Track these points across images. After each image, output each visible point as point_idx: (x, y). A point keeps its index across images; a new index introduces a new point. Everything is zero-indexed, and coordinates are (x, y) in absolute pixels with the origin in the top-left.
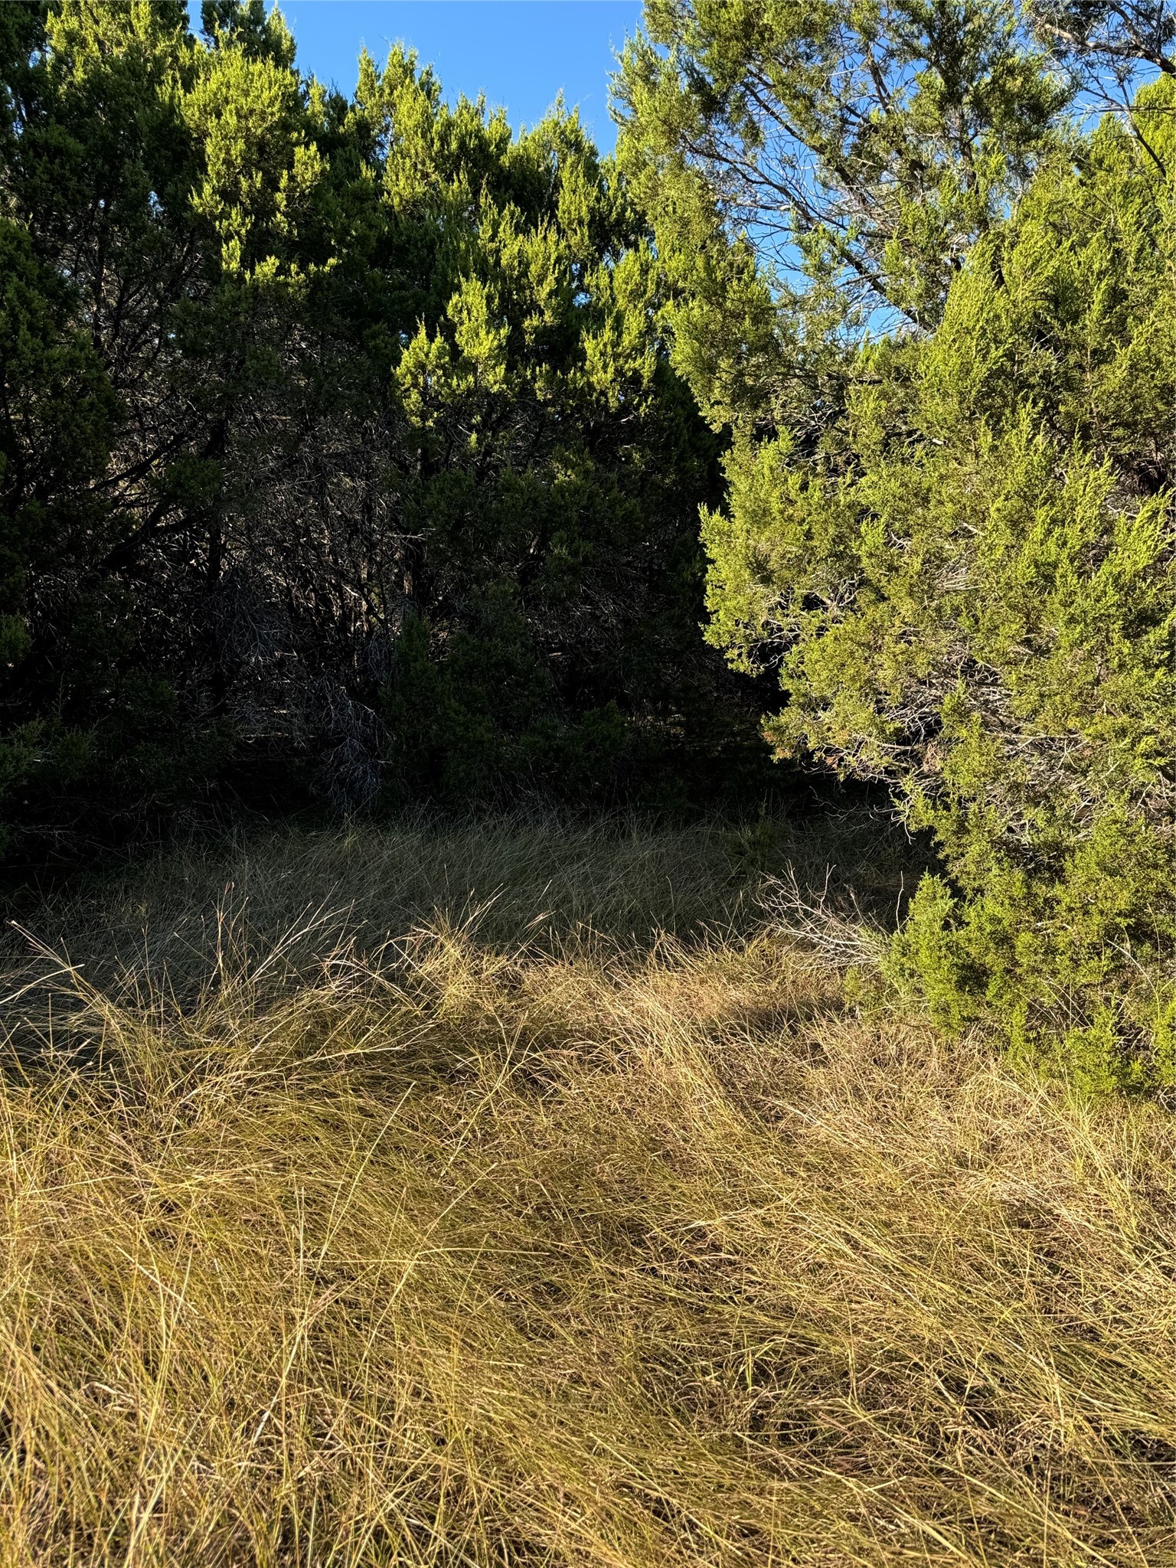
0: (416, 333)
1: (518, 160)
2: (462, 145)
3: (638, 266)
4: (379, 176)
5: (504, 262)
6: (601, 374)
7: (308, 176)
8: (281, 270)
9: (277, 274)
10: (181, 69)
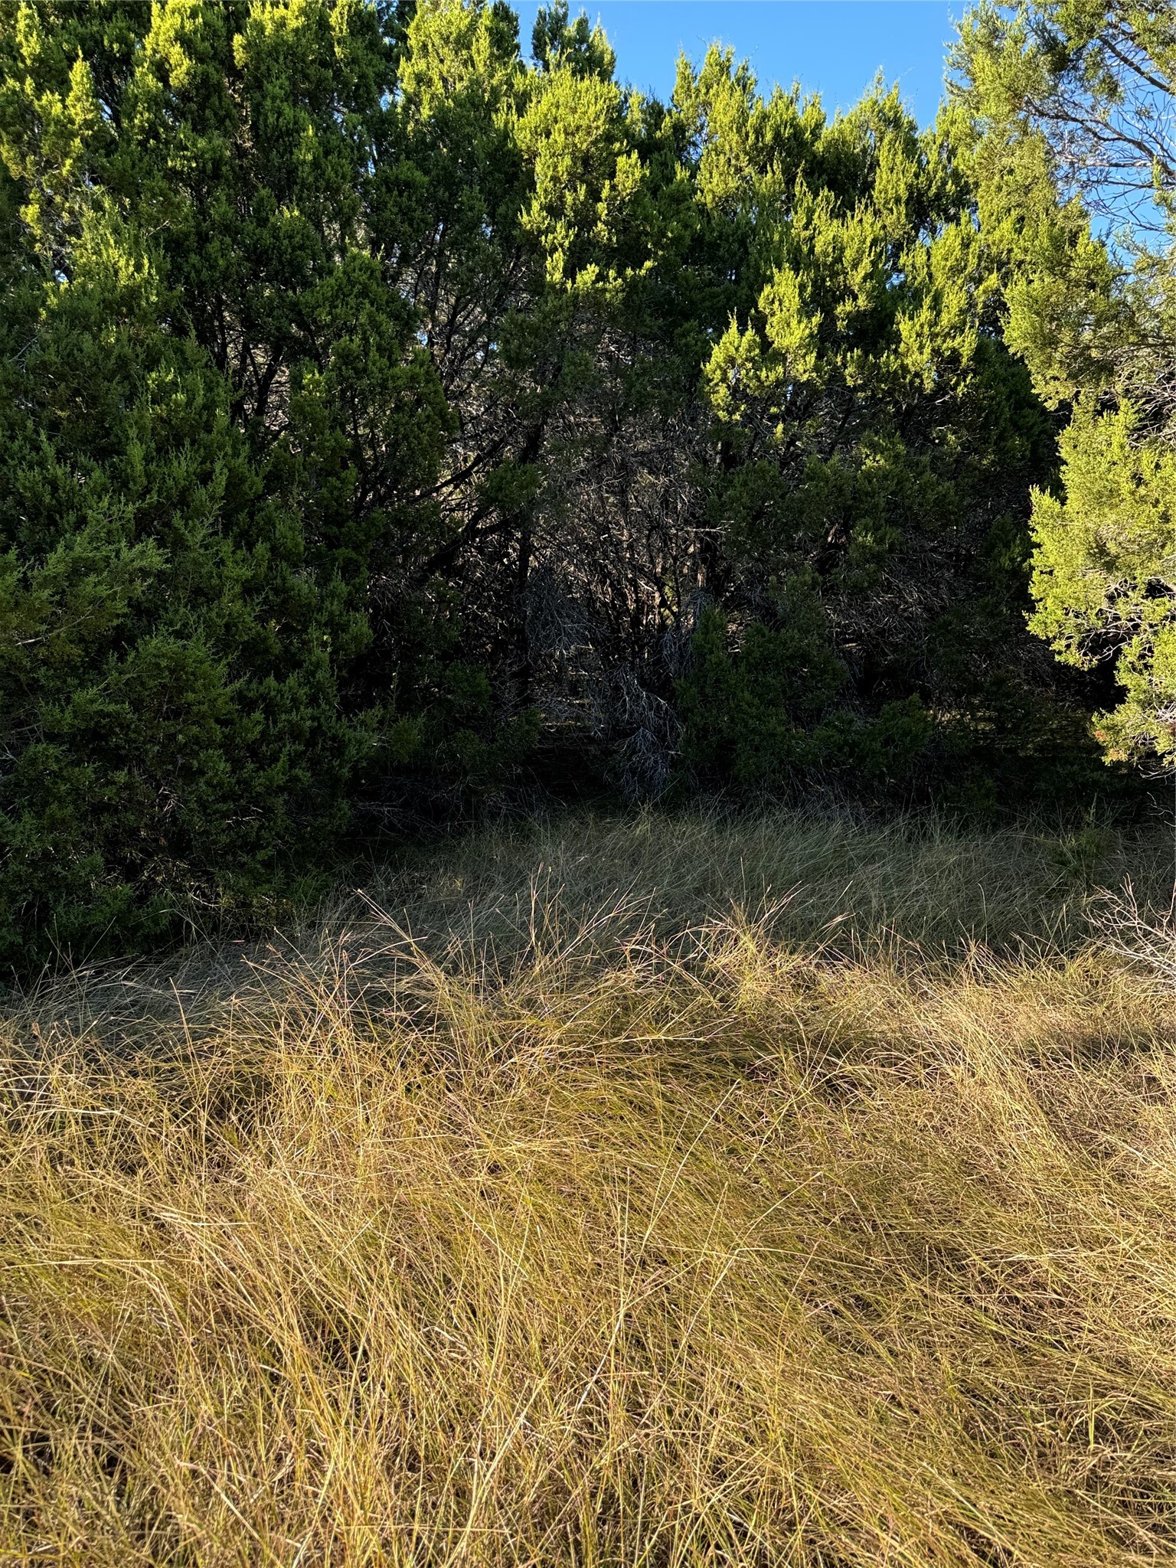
0: (727, 328)
1: (832, 144)
2: (777, 135)
3: (959, 240)
4: (693, 176)
5: (818, 250)
6: (916, 356)
7: (629, 184)
8: (601, 277)
9: (597, 281)
10: (516, 95)
